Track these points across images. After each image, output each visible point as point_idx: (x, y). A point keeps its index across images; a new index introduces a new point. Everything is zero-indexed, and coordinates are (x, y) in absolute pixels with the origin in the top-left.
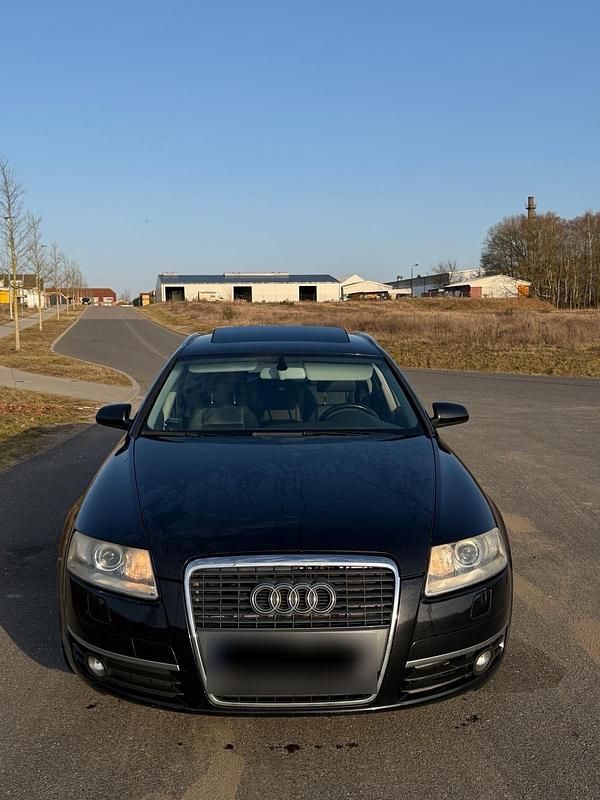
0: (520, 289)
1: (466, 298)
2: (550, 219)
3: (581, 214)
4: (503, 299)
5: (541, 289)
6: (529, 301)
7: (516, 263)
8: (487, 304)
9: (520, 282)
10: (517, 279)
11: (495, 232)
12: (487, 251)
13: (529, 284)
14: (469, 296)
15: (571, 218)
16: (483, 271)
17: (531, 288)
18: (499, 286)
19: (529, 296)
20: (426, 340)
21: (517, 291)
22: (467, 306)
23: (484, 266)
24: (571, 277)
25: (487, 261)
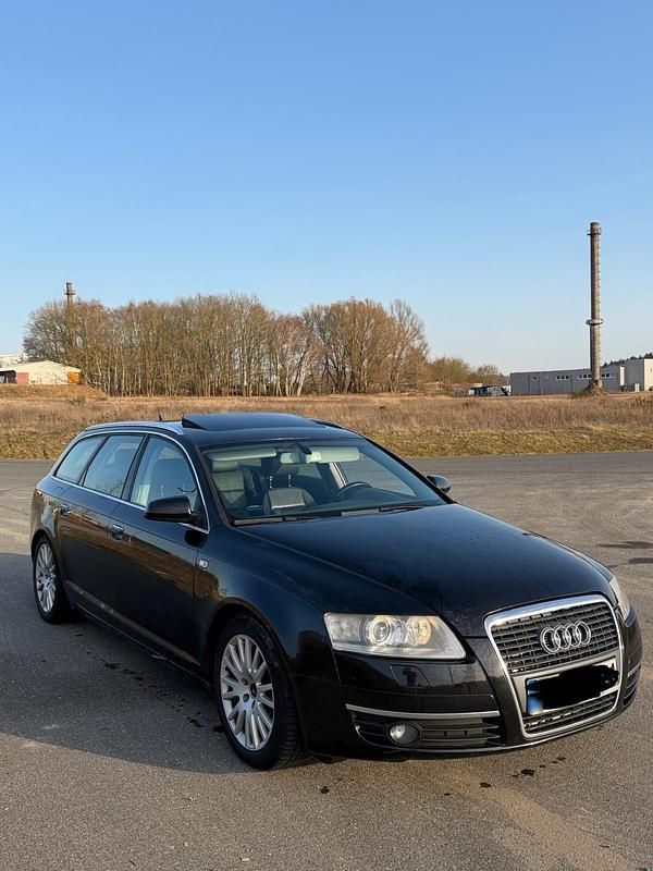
0: (70, 376)
1: (12, 385)
2: (95, 307)
3: (125, 304)
4: (52, 386)
5: (91, 376)
6: (79, 387)
7: (62, 350)
8: (36, 391)
9: (69, 369)
10: (65, 365)
11: (37, 316)
12: (29, 335)
13: (79, 371)
14: (14, 382)
15: (115, 308)
16: (26, 357)
17: (82, 375)
18: (48, 373)
19: (80, 384)
20: (34, 430)
21: (66, 378)
22: (15, 393)
23: (27, 351)
24: (120, 364)
25: (29, 345)
